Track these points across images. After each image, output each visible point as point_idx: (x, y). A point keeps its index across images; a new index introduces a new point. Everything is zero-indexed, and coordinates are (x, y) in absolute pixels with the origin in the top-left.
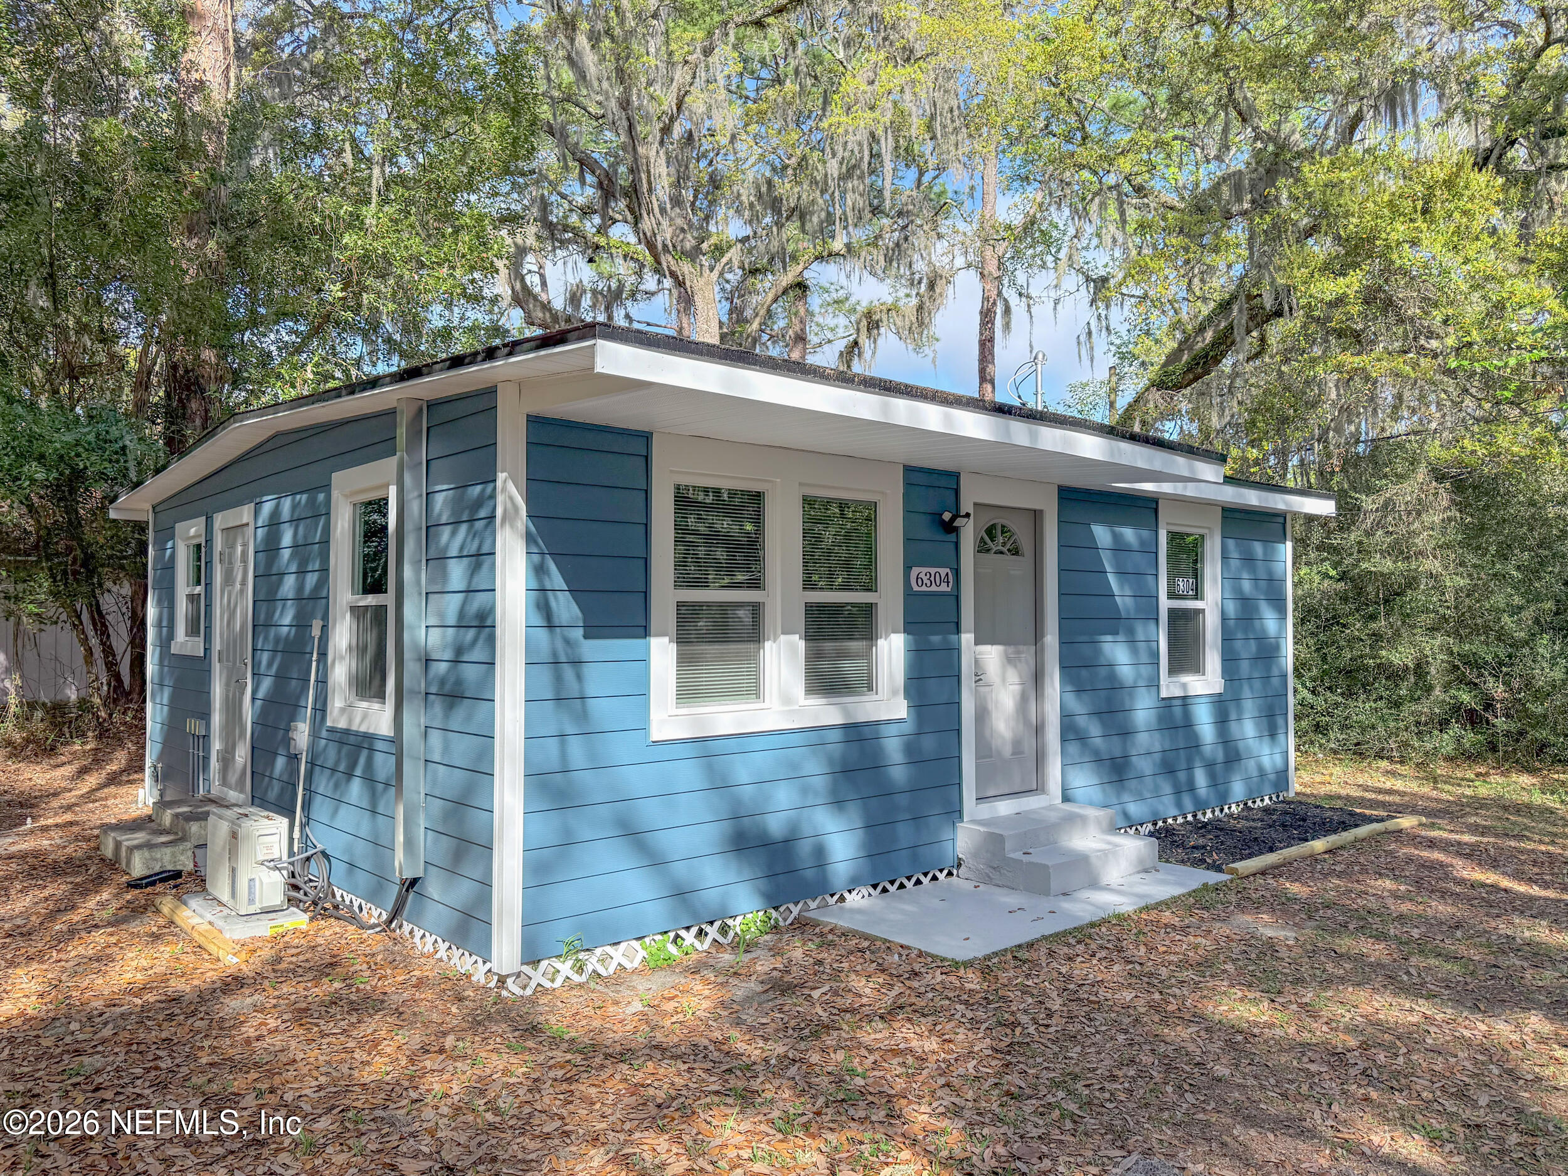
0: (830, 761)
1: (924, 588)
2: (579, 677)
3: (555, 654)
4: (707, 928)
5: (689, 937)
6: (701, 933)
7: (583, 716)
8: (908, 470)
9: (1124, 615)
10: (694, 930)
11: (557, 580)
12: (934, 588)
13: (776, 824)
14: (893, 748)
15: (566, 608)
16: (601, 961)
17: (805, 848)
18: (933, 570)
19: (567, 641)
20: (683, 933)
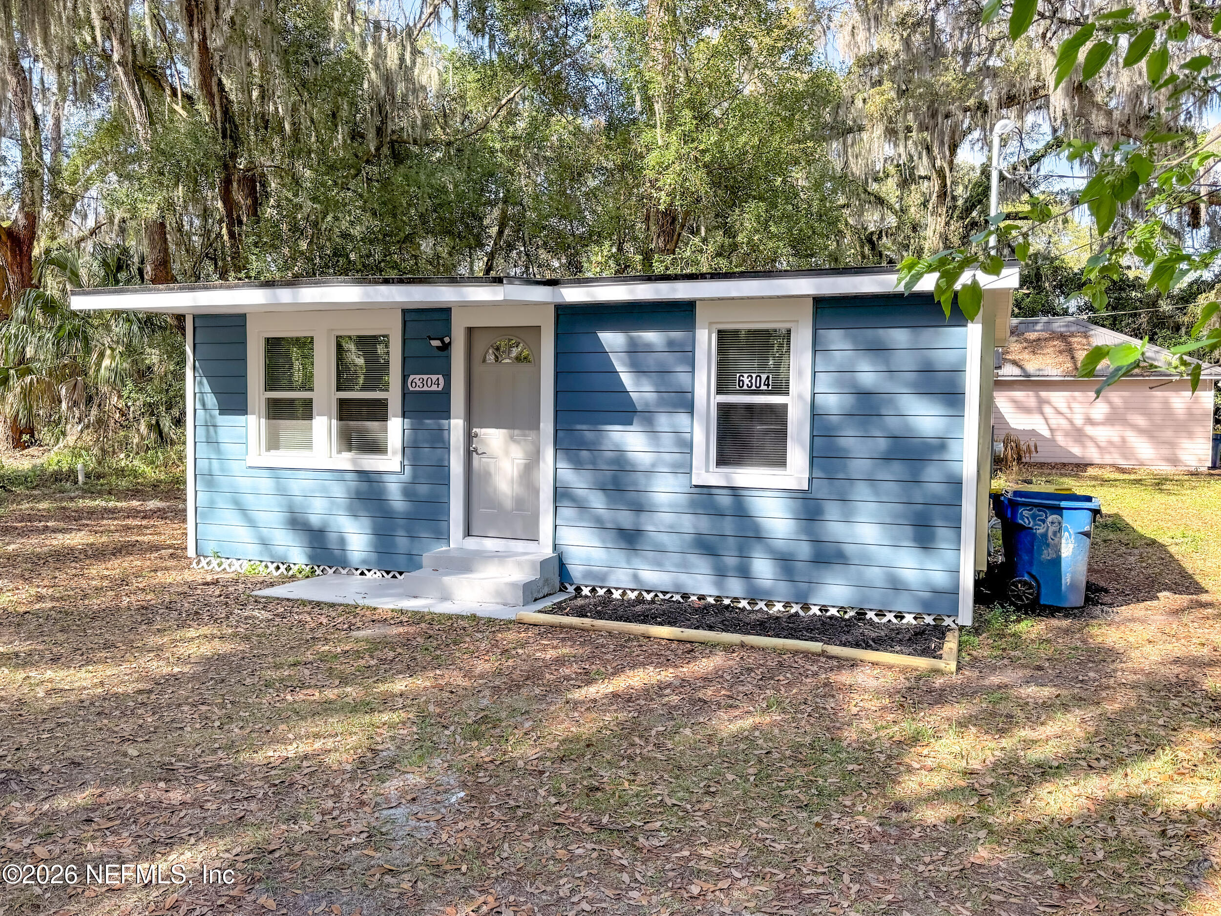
0: (348, 491)
1: (417, 389)
2: (216, 432)
3: (206, 422)
4: (281, 565)
5: (272, 567)
6: (278, 568)
7: (218, 451)
8: (405, 312)
9: (639, 409)
10: (275, 565)
11: (207, 388)
12: (426, 388)
13: (315, 520)
14: (394, 490)
15: (211, 400)
16: (230, 565)
17: (332, 537)
18: (425, 377)
19: (211, 416)
20: (269, 564)
